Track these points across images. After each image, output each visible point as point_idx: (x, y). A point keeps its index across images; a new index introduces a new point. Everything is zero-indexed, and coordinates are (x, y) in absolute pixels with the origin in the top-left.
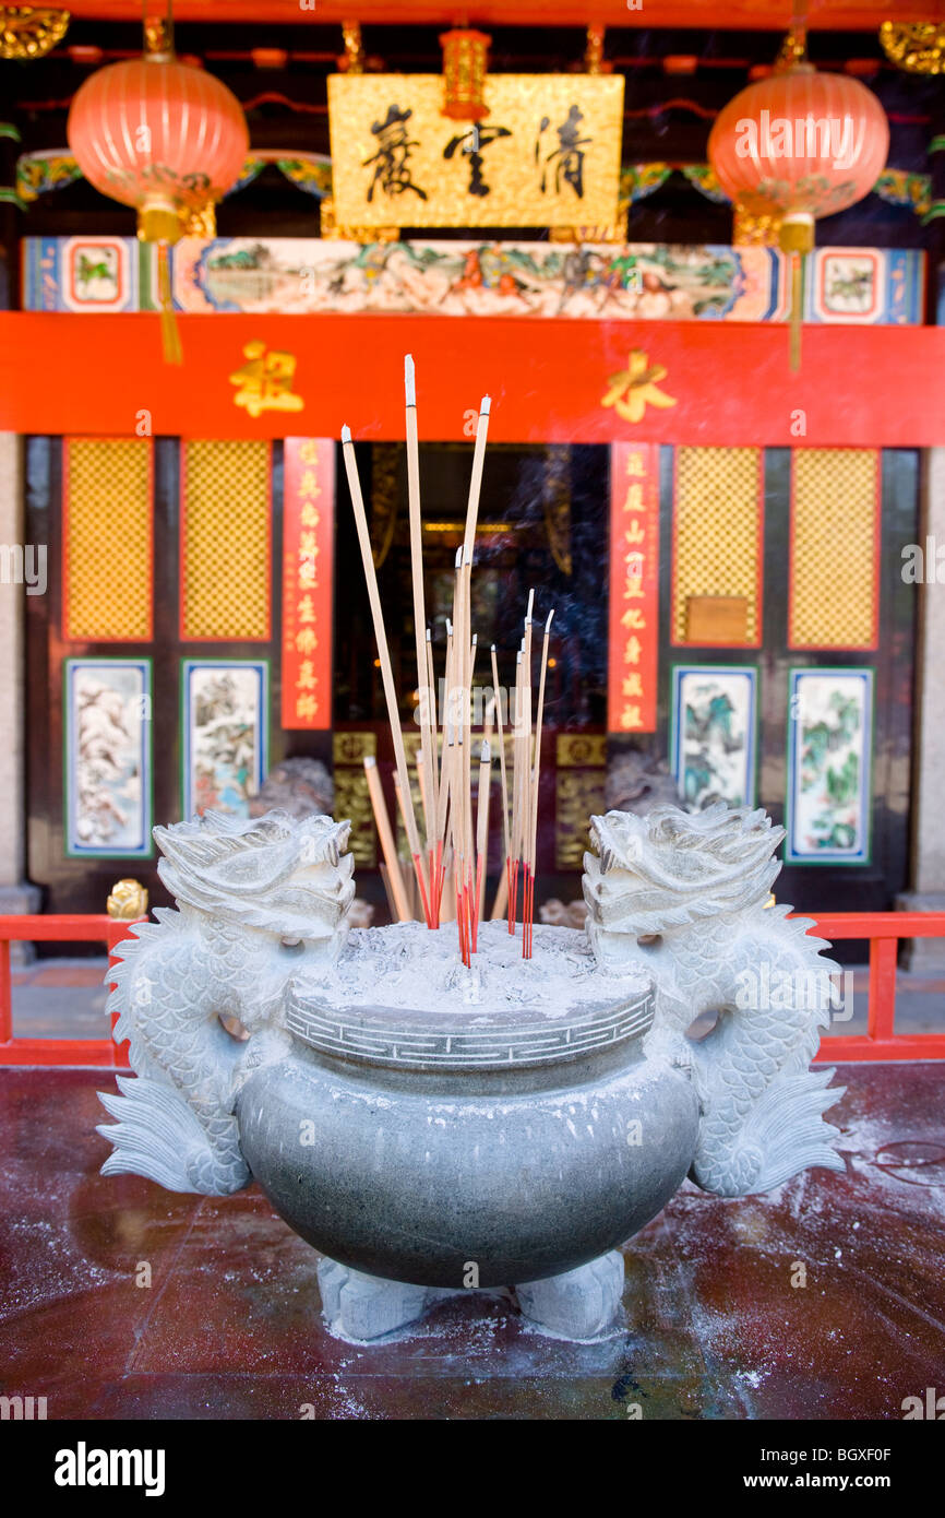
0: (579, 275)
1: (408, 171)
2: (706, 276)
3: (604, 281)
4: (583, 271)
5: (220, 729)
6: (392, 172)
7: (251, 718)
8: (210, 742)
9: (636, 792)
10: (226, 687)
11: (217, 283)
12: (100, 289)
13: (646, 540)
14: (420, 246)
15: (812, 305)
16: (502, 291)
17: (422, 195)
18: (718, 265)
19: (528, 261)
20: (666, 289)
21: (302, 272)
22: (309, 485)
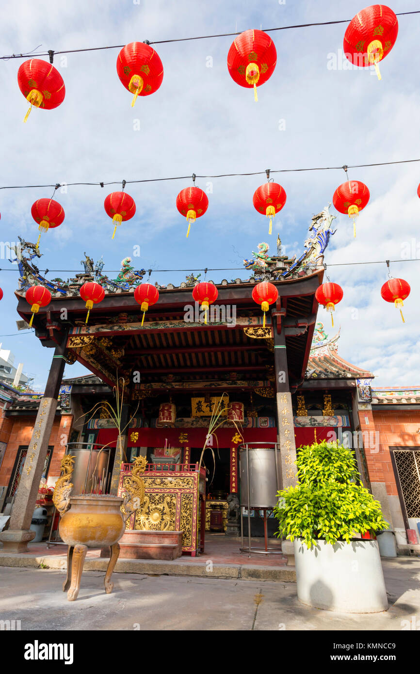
1: (201, 409)
6: (199, 409)
9: (230, 500)
14: (204, 418)
15: (258, 425)
17: (204, 412)
21: (188, 422)
22: (187, 453)
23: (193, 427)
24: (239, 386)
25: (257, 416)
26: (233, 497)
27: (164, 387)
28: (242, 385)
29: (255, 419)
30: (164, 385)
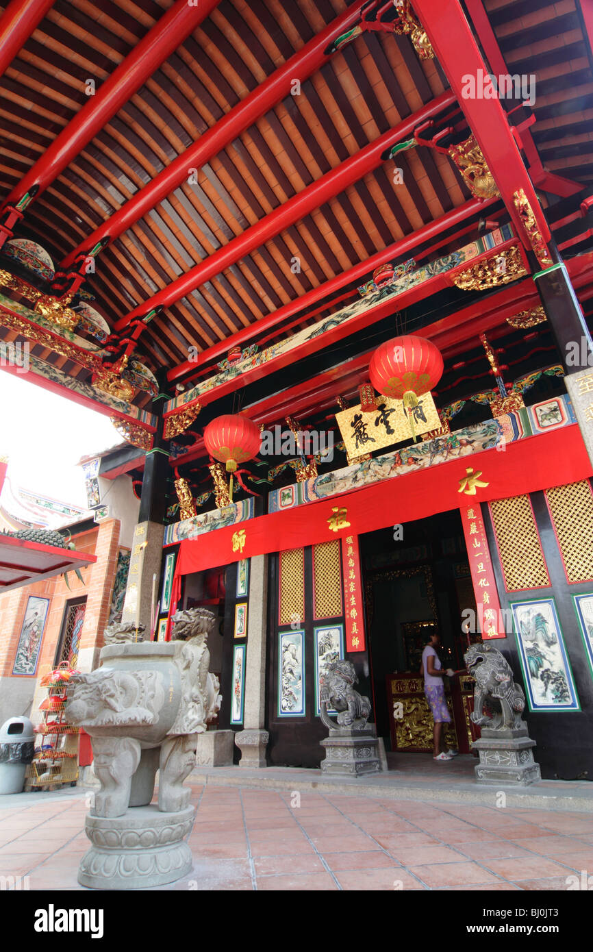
0: (436, 449)
1: (366, 434)
2: (485, 433)
3: (446, 448)
4: (437, 447)
5: (327, 656)
6: (361, 436)
7: (338, 650)
8: (325, 662)
9: (475, 662)
10: (328, 637)
11: (320, 490)
12: (288, 501)
13: (482, 545)
14: (380, 458)
15: (534, 428)
16: (409, 464)
17: (373, 440)
18: (489, 427)
19: (417, 451)
20: (470, 443)
21: (344, 479)
22: (350, 551)
23: (359, 484)
24: (404, 290)
25: (523, 406)
26: (483, 651)
27: (221, 381)
28: (411, 286)
29: (519, 417)
30: (221, 376)
